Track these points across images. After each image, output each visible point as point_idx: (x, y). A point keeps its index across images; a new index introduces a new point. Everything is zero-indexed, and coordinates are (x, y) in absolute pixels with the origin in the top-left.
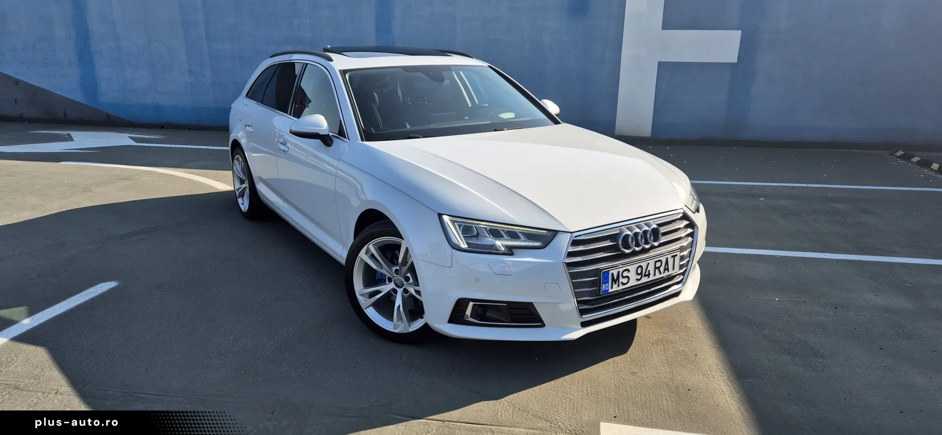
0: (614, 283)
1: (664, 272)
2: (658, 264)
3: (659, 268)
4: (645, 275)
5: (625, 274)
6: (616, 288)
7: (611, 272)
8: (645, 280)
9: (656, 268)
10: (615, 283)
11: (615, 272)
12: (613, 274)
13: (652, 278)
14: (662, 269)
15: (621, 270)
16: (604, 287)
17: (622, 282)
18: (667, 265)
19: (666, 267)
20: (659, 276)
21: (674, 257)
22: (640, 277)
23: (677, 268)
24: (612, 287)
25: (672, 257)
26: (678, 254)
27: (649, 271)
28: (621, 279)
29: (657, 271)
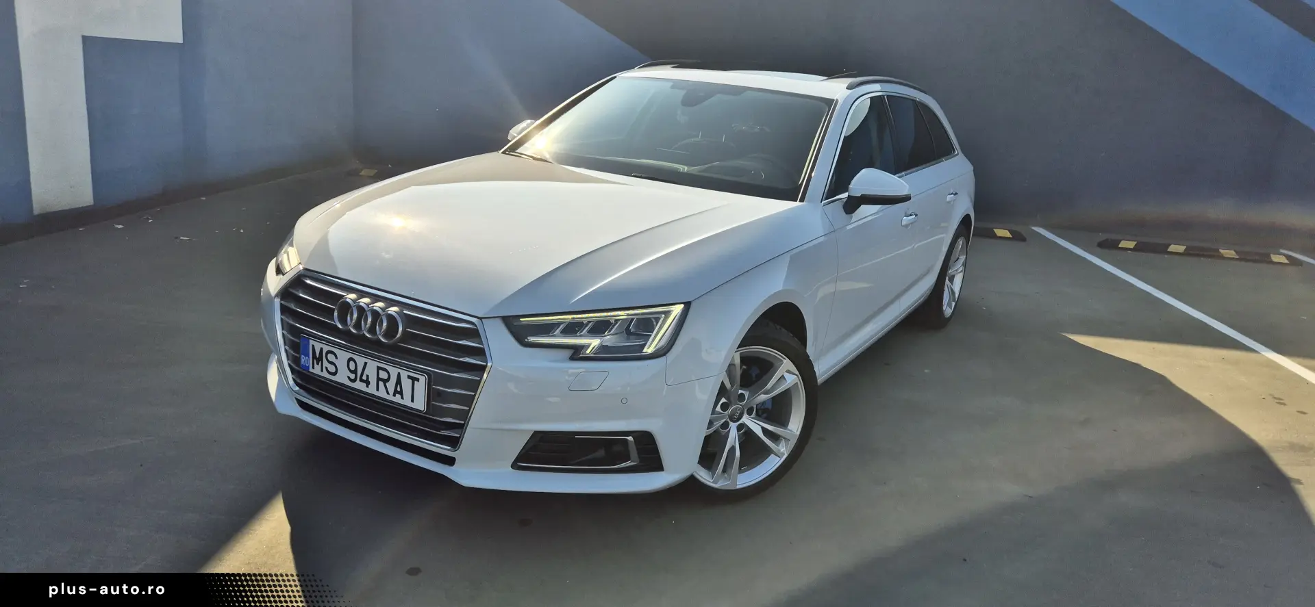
0: (315, 361)
1: (394, 395)
3: (385, 381)
4: (361, 380)
5: (331, 358)
6: (317, 369)
7: (312, 342)
9: (379, 379)
10: (317, 363)
11: (318, 347)
12: (314, 347)
14: (391, 387)
15: (326, 348)
16: (303, 360)
17: (326, 369)
18: (399, 386)
19: (399, 389)
20: (384, 395)
21: (414, 380)
22: (352, 376)
23: (420, 404)
24: (313, 368)
25: (409, 377)
26: (423, 380)
27: (368, 376)
28: (325, 363)
29: (381, 384)
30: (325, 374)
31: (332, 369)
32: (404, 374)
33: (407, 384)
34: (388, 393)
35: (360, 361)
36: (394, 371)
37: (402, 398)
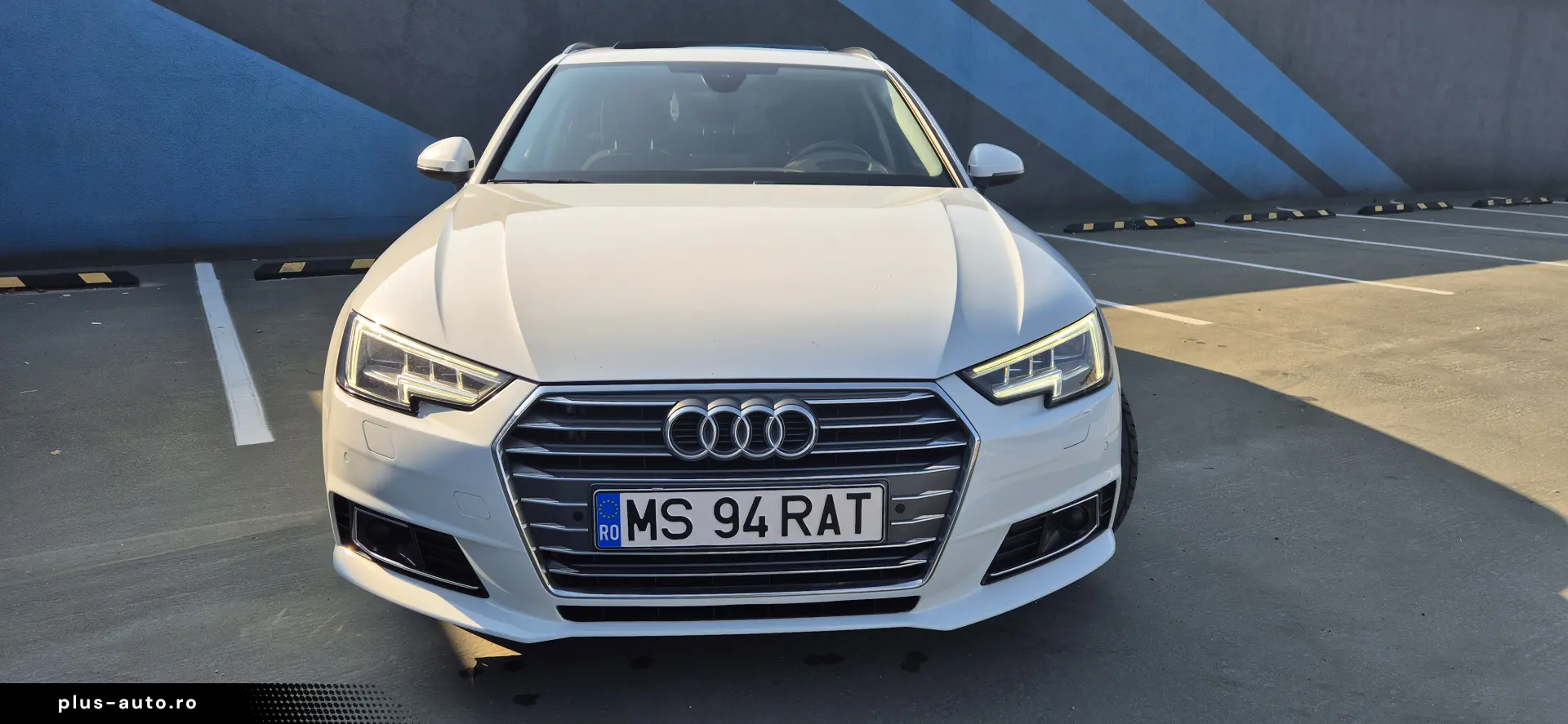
0: (635, 526)
1: (821, 533)
2: (796, 507)
3: (799, 518)
4: (748, 528)
5: (673, 511)
6: (642, 539)
7: (624, 498)
8: (744, 538)
9: (786, 516)
10: (642, 528)
11: (641, 501)
12: (631, 504)
13: (773, 537)
14: (813, 522)
15: (660, 498)
16: (603, 532)
17: (665, 532)
18: (829, 516)
19: (829, 521)
20: (801, 539)
21: (859, 499)
22: (727, 528)
23: (872, 531)
24: (631, 537)
25: (849, 496)
26: (877, 493)
27: (762, 519)
28: (660, 522)
29: (792, 524)
30: (662, 541)
31: (679, 528)
32: (839, 495)
33: (845, 510)
34: (807, 532)
35: (744, 499)
36: (818, 498)
37: (837, 532)
